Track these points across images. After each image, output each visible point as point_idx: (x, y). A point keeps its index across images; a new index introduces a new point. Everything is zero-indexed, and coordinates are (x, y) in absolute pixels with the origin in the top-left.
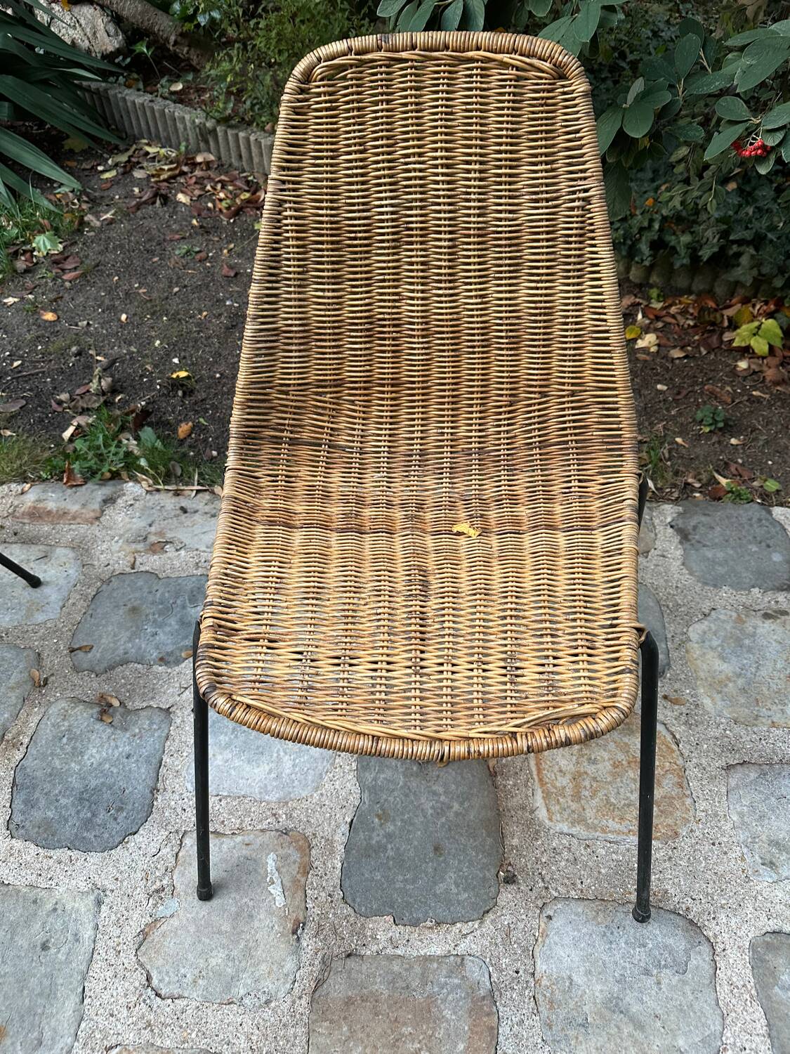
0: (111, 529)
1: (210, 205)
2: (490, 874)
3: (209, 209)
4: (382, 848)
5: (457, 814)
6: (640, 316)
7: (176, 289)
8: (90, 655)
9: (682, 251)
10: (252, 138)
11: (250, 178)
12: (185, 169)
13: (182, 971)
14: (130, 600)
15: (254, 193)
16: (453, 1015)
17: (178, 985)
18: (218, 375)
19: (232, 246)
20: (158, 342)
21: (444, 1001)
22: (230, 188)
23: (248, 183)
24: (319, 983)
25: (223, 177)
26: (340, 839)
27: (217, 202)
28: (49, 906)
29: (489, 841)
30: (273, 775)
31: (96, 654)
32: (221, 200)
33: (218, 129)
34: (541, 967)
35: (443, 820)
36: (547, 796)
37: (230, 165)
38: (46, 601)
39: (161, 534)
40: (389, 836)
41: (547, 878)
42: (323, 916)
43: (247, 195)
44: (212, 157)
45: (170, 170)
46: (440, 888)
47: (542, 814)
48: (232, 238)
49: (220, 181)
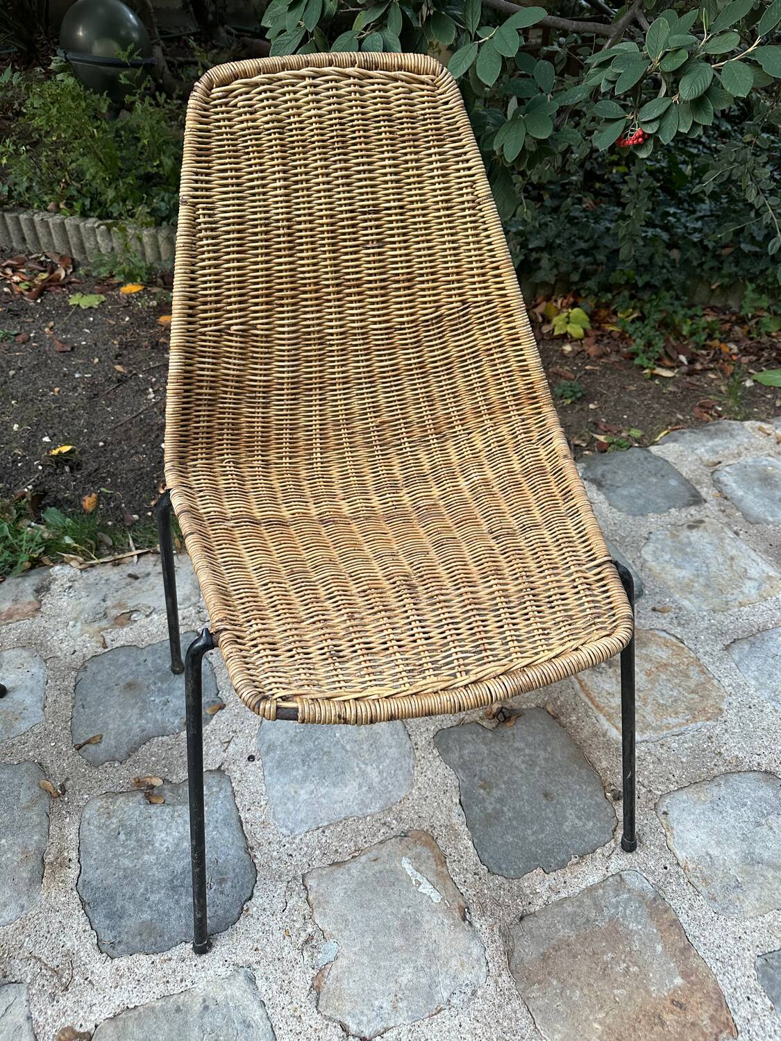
0: (59, 616)
1: (6, 289)
2: (600, 798)
3: (7, 294)
4: (498, 814)
5: (546, 760)
7: (12, 373)
8: (102, 746)
10: (37, 218)
11: (43, 259)
13: (377, 1003)
14: (119, 678)
15: (52, 272)
16: (638, 926)
17: (379, 1019)
18: (101, 444)
19: (51, 324)
20: (16, 427)
21: (624, 917)
22: (24, 270)
23: (41, 263)
24: (509, 954)
25: (9, 262)
26: (458, 821)
27: (14, 285)
28: (198, 1007)
29: (584, 772)
30: (364, 789)
31: (109, 742)
32: (17, 283)
34: (681, 855)
35: (538, 769)
37: (12, 249)
38: (21, 707)
39: (120, 605)
40: (501, 800)
41: (646, 782)
42: (480, 894)
43: (45, 276)
46: (567, 827)
47: (614, 733)
48: (47, 317)
49: (7, 266)
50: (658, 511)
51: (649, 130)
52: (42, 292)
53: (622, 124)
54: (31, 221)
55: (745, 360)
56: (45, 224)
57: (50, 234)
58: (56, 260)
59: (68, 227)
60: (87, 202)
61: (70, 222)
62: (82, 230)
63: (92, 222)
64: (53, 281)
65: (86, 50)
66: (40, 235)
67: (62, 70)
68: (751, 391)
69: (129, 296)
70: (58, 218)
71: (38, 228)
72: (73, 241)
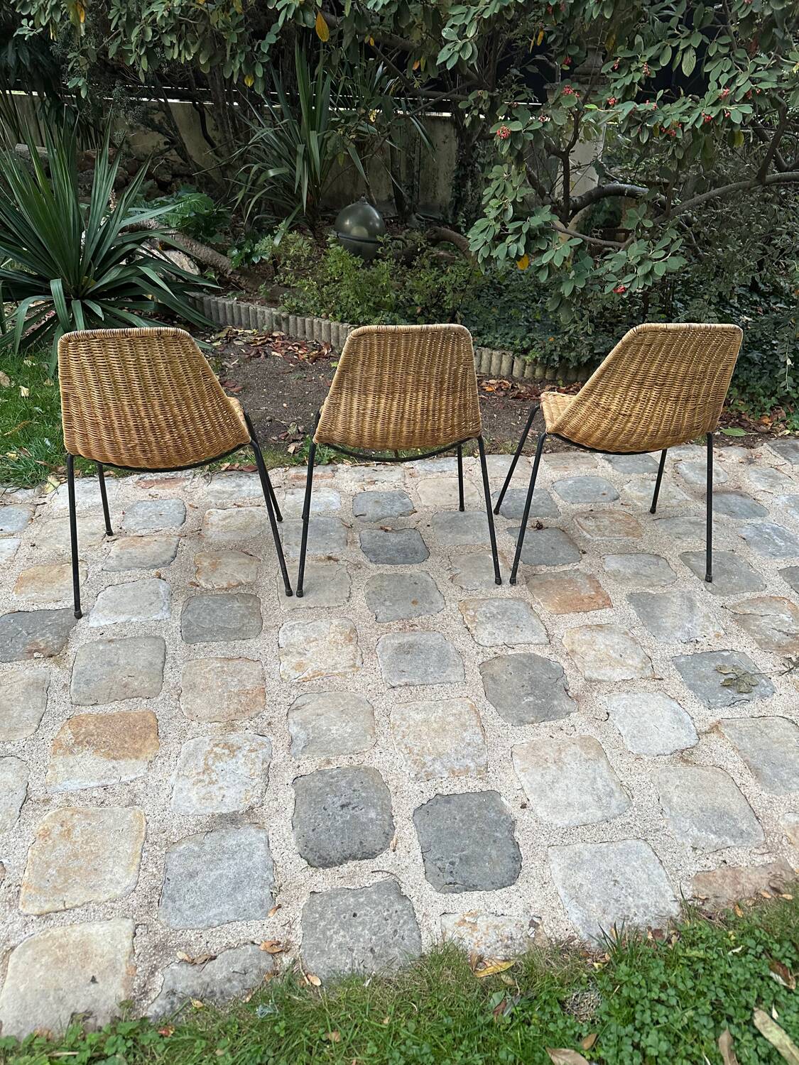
0: (343, 479)
1: (295, 357)
2: (577, 552)
3: (296, 359)
5: (556, 540)
8: (366, 517)
9: (573, 360)
10: (315, 321)
11: (315, 343)
12: (270, 339)
14: (371, 500)
15: (320, 351)
16: (581, 580)
19: (322, 374)
21: (576, 578)
22: (305, 348)
23: (314, 345)
26: (514, 549)
27: (300, 355)
28: (408, 577)
29: (571, 545)
31: (369, 516)
33: (290, 317)
34: (606, 569)
35: (551, 542)
36: (588, 532)
37: (297, 337)
39: (370, 478)
41: (598, 551)
43: (317, 352)
44: (283, 334)
45: (261, 340)
46: (560, 557)
47: (588, 536)
48: (320, 371)
49: (296, 345)
50: (638, 472)
51: (627, 287)
52: (315, 359)
53: (616, 283)
54: (312, 322)
56: (319, 324)
57: (321, 330)
58: (322, 345)
59: (332, 327)
60: (345, 314)
61: (334, 324)
62: (340, 329)
63: (346, 325)
64: (321, 355)
65: (348, 232)
66: (315, 330)
67: (334, 242)
68: (718, 437)
70: (327, 322)
71: (315, 326)
72: (334, 335)
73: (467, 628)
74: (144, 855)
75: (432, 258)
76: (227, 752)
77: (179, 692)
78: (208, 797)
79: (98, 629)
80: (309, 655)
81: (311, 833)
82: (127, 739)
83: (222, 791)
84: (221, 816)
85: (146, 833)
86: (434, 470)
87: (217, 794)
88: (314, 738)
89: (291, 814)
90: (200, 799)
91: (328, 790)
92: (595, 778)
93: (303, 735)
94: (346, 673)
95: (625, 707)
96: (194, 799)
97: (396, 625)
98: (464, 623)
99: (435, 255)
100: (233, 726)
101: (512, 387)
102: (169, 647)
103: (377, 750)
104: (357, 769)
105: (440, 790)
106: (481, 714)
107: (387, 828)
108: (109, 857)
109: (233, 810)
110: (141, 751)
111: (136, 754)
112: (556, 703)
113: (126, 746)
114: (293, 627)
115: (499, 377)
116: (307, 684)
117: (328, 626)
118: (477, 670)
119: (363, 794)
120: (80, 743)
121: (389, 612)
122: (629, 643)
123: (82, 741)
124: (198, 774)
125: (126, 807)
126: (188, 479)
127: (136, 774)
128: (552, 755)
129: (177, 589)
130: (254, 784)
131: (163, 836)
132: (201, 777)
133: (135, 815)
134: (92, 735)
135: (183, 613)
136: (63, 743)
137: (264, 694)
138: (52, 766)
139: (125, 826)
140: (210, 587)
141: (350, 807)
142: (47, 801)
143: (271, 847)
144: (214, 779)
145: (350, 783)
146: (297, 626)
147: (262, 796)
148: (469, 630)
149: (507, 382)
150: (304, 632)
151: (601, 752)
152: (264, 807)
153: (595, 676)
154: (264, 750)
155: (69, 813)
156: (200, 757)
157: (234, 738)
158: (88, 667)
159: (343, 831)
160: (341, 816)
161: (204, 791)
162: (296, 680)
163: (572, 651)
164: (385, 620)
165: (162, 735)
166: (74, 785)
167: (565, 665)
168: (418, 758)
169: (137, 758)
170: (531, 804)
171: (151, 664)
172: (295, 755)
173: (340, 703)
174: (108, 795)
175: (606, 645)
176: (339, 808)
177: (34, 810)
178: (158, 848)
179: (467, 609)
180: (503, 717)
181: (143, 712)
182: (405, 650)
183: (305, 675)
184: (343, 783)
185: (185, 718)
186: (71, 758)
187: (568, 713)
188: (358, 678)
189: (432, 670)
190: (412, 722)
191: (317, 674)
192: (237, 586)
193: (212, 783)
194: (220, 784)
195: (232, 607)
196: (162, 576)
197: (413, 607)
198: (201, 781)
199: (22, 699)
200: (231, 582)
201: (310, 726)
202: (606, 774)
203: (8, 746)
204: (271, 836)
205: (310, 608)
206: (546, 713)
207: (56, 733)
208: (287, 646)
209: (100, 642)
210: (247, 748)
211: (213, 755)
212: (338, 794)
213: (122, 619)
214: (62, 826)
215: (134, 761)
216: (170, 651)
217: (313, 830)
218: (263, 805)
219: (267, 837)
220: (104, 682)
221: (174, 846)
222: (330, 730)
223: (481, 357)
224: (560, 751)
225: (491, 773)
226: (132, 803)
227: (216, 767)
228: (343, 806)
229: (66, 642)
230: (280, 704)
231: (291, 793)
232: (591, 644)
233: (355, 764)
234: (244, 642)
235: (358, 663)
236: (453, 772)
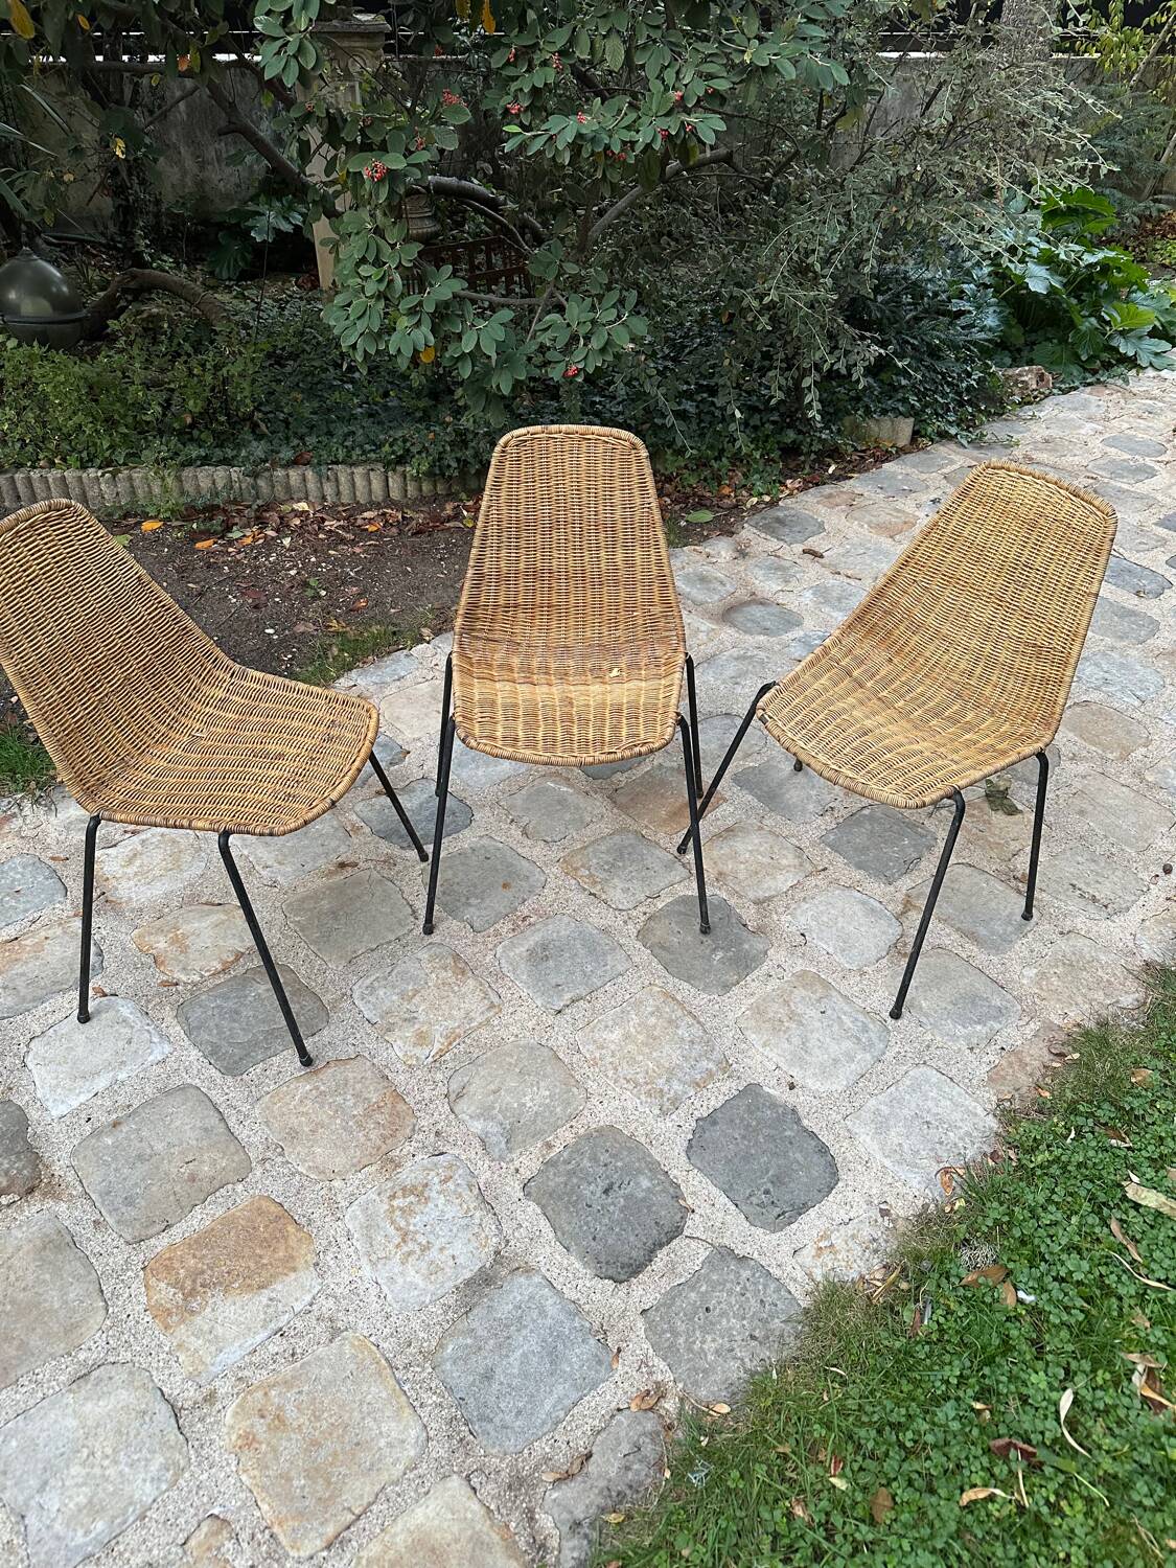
6: (465, 513)
9: (470, 460)
24: (615, 802)
51: (580, 366)
53: (563, 363)
54: (29, 480)
55: (677, 507)
56: (44, 479)
57: (49, 488)
59: (69, 480)
60: (84, 454)
61: (69, 475)
62: (84, 480)
63: (92, 472)
68: (685, 529)
69: (154, 531)
70: (54, 474)
73: (591, 894)
74: (406, 1388)
75: (143, 320)
76: (412, 1198)
77: (279, 1150)
78: (435, 1270)
79: (75, 1113)
80: (422, 1018)
81: (593, 1243)
82: (258, 1251)
83: (446, 1252)
84: (468, 1283)
85: (386, 1359)
86: (388, 680)
87: (443, 1258)
88: (511, 1124)
89: (552, 1235)
90: (427, 1278)
91: (575, 1181)
92: (839, 1018)
93: (493, 1128)
94: (488, 1020)
95: (814, 918)
96: (418, 1280)
97: (505, 927)
98: (585, 890)
99: (145, 315)
100: (392, 1161)
101: (403, 517)
102: (212, 1094)
103: (594, 1101)
104: (588, 1137)
105: (697, 1114)
106: (679, 998)
107: (672, 1190)
108: (363, 1419)
109: (477, 1267)
110: (292, 1257)
111: (289, 1265)
112: (746, 946)
113: (265, 1261)
114: (372, 988)
115: (373, 505)
116: (448, 1057)
117: (417, 965)
118: (638, 945)
119: (619, 1164)
120: (193, 1293)
121: (483, 913)
122: (771, 838)
123: (193, 1289)
124: (398, 1246)
125: (331, 1341)
126: (14, 815)
127: (309, 1291)
128: (783, 1012)
129: (148, 1001)
130: (477, 1221)
131: (412, 1350)
132: (405, 1249)
133: (353, 1345)
134: (203, 1272)
135: (188, 1034)
136: (169, 1306)
137: (400, 1097)
138: (180, 1346)
139: (352, 1366)
140: (197, 978)
141: (616, 1187)
142: (211, 1398)
143: (559, 1287)
144: (424, 1242)
145: (594, 1159)
146: (376, 984)
147: (501, 1231)
148: (594, 895)
149: (389, 511)
150: (393, 987)
151: (826, 985)
152: (512, 1243)
153: (761, 894)
154: (460, 1172)
155: (259, 1395)
156: (382, 1224)
157: (408, 1174)
158: (112, 1178)
159: (629, 1222)
160: (613, 1203)
161: (424, 1265)
162: (430, 1059)
163: (720, 874)
164: (487, 926)
165: (303, 1221)
166: (233, 1354)
167: (724, 895)
168: (649, 1087)
169: (294, 1269)
170: (798, 1080)
171: (206, 1130)
172: (501, 1158)
173: (510, 1064)
174: (292, 1341)
175: (751, 852)
176: (604, 1196)
177: (202, 1420)
178: (419, 1369)
179: (576, 869)
180: (703, 990)
181: (252, 1203)
182: (541, 956)
183: (437, 1046)
184: (586, 1163)
185: (317, 1182)
186: (198, 1320)
187: (766, 953)
188: (506, 1019)
189: (590, 968)
190: (613, 1047)
191: (452, 1038)
192: (237, 960)
193: (425, 1248)
194: (438, 1245)
195: (259, 995)
196: (107, 991)
197: (509, 893)
198: (410, 1254)
199: (48, 1277)
200: (224, 957)
201: (496, 1111)
202: (846, 1008)
203: (82, 1356)
204: (548, 1275)
205: (372, 950)
206: (745, 964)
207: (144, 1299)
208: (382, 1018)
209: (96, 1133)
210: (436, 1180)
211: (398, 1213)
212: (590, 1179)
213: (101, 1083)
214: (263, 1417)
215: (293, 1275)
216: (218, 1099)
217: (594, 1239)
218: (508, 1241)
219: (544, 1277)
220: (154, 1189)
221: (438, 1355)
222: (524, 1105)
223: (337, 480)
224: (786, 1003)
225: (734, 1066)
226: (335, 1333)
227: (415, 1225)
228: (606, 1192)
229: (35, 1159)
230: (431, 1101)
231: (533, 1208)
232: (735, 856)
233: (582, 1131)
234: (316, 1038)
235: (496, 1000)
236: (698, 1085)
